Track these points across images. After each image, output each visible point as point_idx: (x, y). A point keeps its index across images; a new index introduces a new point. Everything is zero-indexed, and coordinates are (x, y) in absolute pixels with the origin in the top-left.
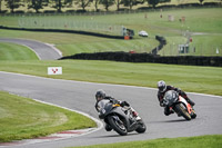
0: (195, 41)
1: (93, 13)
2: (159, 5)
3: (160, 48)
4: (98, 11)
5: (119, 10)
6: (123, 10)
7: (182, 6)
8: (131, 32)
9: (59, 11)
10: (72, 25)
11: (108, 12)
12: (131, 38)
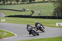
0: (42, 12)
1: (14, 4)
2: (32, 2)
3: (32, 14)
4: (15, 4)
5: (21, 3)
6: (22, 3)
7: (38, 2)
8: (24, 9)
9: (4, 4)
10: (8, 8)
11: (18, 4)
12: (24, 11)
